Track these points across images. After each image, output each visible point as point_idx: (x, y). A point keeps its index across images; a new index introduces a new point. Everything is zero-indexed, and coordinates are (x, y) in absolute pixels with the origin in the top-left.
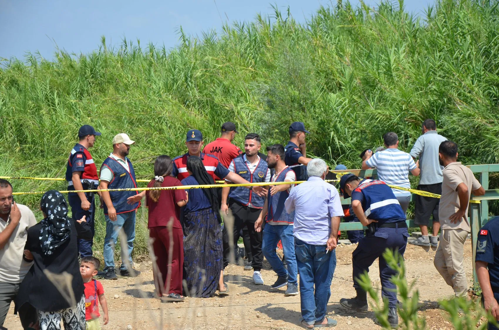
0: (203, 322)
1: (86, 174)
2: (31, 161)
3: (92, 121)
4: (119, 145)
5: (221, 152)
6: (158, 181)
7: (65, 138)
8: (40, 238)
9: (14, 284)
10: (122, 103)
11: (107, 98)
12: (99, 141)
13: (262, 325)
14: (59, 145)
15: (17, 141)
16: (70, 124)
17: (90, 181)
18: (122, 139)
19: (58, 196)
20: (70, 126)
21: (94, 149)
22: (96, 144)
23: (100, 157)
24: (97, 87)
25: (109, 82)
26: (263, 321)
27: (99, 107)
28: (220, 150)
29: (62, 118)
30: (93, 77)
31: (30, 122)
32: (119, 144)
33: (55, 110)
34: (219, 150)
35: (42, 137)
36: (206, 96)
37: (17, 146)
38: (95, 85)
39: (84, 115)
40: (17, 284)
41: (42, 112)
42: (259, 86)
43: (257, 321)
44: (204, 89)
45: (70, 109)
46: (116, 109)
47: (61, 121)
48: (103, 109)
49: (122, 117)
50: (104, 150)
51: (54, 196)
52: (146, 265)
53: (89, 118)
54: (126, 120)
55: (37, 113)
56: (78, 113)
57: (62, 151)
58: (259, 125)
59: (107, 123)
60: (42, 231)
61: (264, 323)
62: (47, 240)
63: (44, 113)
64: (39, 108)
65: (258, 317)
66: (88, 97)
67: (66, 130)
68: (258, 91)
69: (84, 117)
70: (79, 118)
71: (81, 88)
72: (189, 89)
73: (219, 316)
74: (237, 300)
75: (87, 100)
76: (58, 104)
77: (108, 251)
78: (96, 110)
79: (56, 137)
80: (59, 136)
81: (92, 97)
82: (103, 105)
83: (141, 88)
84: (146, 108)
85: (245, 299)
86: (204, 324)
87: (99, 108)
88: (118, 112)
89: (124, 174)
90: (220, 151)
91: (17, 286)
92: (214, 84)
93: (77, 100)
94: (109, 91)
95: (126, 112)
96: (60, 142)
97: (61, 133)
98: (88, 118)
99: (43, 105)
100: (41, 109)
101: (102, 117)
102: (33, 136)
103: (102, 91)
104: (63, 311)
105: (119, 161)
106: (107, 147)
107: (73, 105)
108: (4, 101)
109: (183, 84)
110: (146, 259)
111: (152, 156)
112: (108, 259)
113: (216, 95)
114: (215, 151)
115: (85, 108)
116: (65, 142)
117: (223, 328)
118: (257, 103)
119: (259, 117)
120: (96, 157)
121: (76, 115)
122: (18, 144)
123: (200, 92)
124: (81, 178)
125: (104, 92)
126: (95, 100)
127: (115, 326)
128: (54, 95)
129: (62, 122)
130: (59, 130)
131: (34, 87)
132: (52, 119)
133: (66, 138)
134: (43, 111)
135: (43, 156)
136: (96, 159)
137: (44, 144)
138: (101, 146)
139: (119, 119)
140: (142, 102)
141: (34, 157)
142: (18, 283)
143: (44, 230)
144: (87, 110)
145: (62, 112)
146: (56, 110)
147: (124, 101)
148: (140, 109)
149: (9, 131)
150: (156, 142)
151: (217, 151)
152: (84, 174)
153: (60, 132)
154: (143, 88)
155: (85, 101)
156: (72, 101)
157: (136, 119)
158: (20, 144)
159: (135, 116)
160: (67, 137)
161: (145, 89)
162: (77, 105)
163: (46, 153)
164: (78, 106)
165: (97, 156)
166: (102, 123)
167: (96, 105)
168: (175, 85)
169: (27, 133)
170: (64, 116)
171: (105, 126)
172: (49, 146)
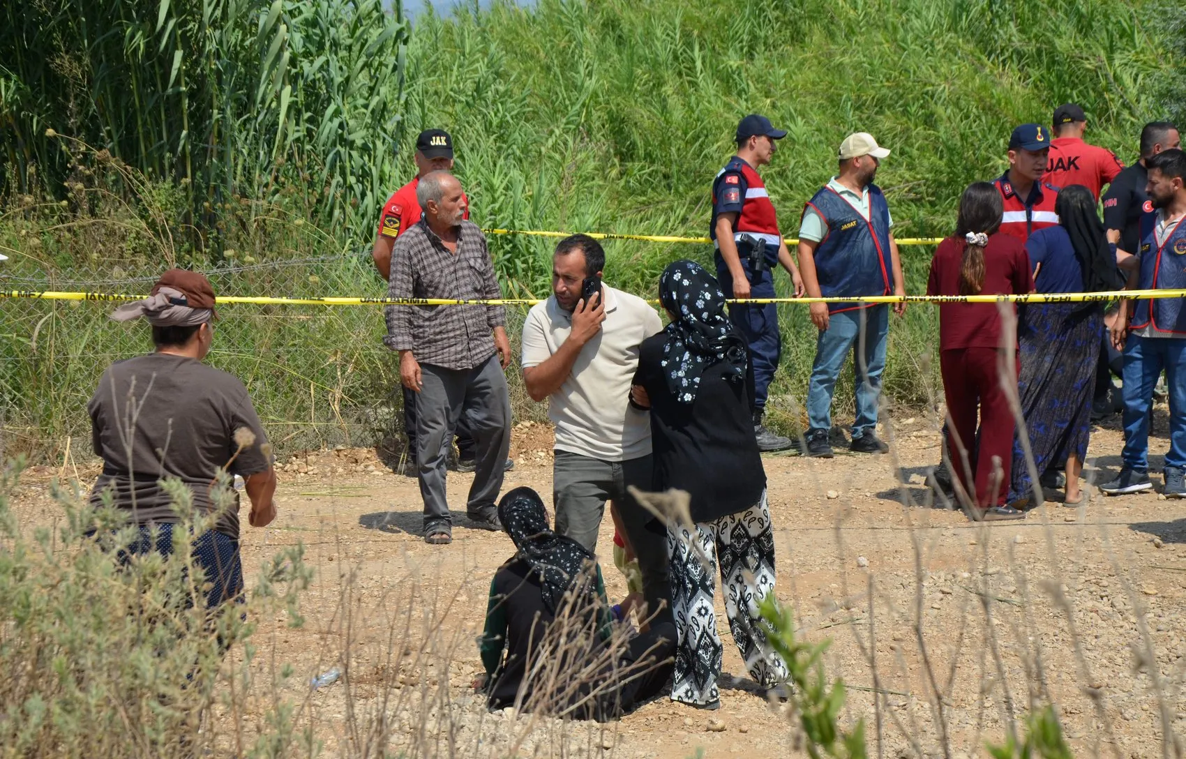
0: (1028, 555)
1: (747, 220)
2: (644, 198)
3: (774, 106)
4: (859, 160)
5: (1077, 168)
6: (976, 245)
7: (715, 146)
8: (664, 363)
9: (610, 463)
10: (841, 64)
11: (808, 55)
12: (789, 152)
13: (1167, 564)
14: (702, 163)
15: (615, 155)
16: (726, 115)
17: (756, 237)
18: (867, 145)
19: (693, 272)
20: (726, 118)
21: (777, 169)
22: (782, 158)
23: (791, 187)
24: (786, 29)
25: (811, 18)
26: (1170, 555)
27: (789, 76)
28: (1073, 163)
29: (709, 102)
30: (776, 7)
31: (642, 114)
32: (860, 157)
33: (693, 84)
34: (1069, 165)
35: (665, 143)
36: (1037, 41)
37: (613, 165)
38: (781, 26)
39: (758, 95)
40: (618, 463)
41: (665, 92)
42: (1165, 12)
43: (1157, 554)
44: (1033, 25)
45: (727, 81)
46: (828, 79)
47: (707, 109)
48: (799, 78)
49: (841, 95)
50: (800, 171)
51: (687, 273)
52: (897, 427)
53: (768, 101)
54: (849, 104)
55: (654, 93)
56: (744, 90)
57: (708, 176)
58: (1161, 105)
59: (808, 109)
60: (667, 349)
61: (1172, 559)
62: (679, 369)
63: (670, 92)
64: (660, 83)
65: (1158, 546)
66: (767, 53)
67: (718, 128)
68: (1162, 25)
69: (756, 98)
70: (746, 100)
71: (751, 33)
72: (997, 25)
73: (1064, 541)
74: (1108, 508)
75: (765, 59)
76: (701, 72)
77: (817, 393)
78: (783, 81)
79: (697, 144)
80: (703, 142)
81: (775, 54)
82: (800, 69)
83: (886, 28)
84: (897, 74)
85: (1126, 505)
86: (1031, 560)
87: (791, 77)
88: (831, 84)
89: (853, 224)
90: (1072, 166)
91: (616, 466)
92: (1057, 11)
93: (742, 60)
94: (814, 38)
95: (850, 85)
96: (705, 155)
97: (707, 136)
98: (764, 99)
99: (668, 75)
100: (665, 83)
101: (797, 97)
102: (647, 143)
103: (798, 38)
104: (719, 522)
105: (845, 196)
106: (806, 165)
107: (733, 73)
108: (590, 68)
109: (983, 14)
110: (896, 414)
111: (907, 181)
112: (816, 411)
113: (1060, 37)
114: (1057, 167)
115: (759, 79)
116: (716, 156)
117: (1076, 569)
118: (1160, 51)
119: (1164, 85)
120: (783, 188)
121: (739, 95)
122: (616, 161)
123: (1022, 31)
124: (735, 229)
125: (803, 41)
126: (782, 60)
127: (830, 559)
128: (692, 50)
129: (709, 111)
130: (704, 128)
131: (649, 35)
132: (687, 105)
133: (719, 147)
134: (668, 89)
135: (669, 187)
136: (781, 191)
137: (671, 162)
138: (793, 162)
139: (834, 101)
140: (887, 61)
141: (650, 190)
142: (621, 459)
143: (672, 346)
144: (765, 82)
145: (708, 87)
146: (696, 83)
147: (846, 59)
148: (881, 76)
149: (598, 132)
150: (918, 149)
151: (1063, 167)
152: (742, 220)
153: (705, 132)
154: (890, 27)
155: (760, 61)
156: (731, 63)
157: (873, 98)
158: (621, 160)
159: (869, 94)
160: (719, 144)
161: (895, 29)
162: (743, 71)
163: (674, 180)
164: (744, 75)
165: (785, 185)
166: (796, 110)
167: (783, 71)
168: (964, 17)
169: (636, 137)
170: (713, 99)
171: (803, 117)
172: (681, 166)
